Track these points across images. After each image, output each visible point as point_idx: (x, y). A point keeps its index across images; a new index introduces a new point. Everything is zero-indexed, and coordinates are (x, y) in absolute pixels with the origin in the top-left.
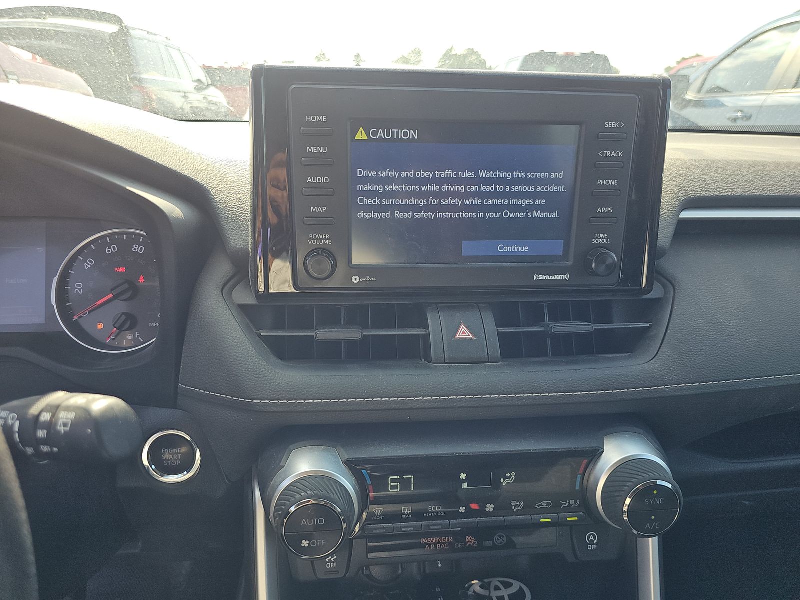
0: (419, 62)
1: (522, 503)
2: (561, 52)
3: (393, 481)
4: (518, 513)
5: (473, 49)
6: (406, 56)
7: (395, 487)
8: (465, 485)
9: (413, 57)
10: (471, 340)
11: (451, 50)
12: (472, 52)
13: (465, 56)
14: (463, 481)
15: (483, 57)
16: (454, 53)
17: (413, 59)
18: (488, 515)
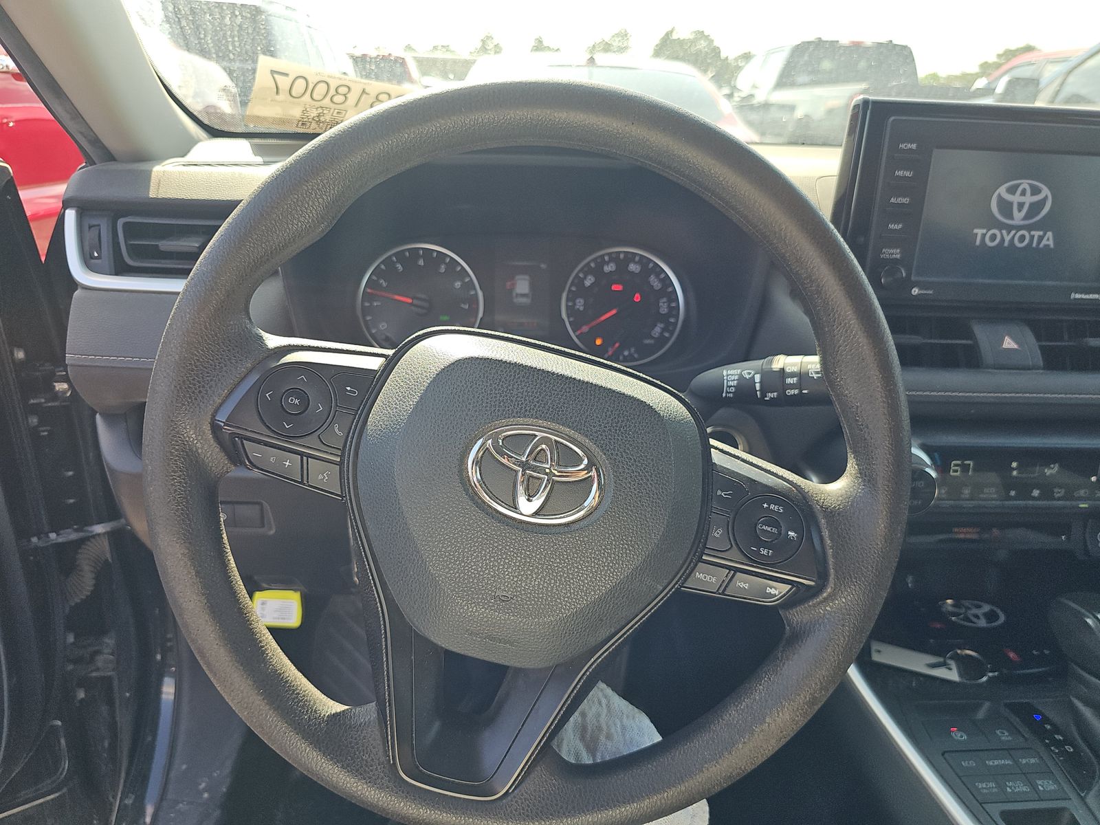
0: (626, 48)
1: (1063, 491)
2: (845, 40)
3: (956, 465)
4: (1059, 499)
5: (703, 32)
6: (607, 40)
7: (956, 471)
8: (1015, 473)
9: (617, 42)
10: (1017, 349)
11: (671, 32)
12: (701, 35)
13: (693, 42)
14: (1014, 469)
15: (716, 44)
16: (675, 36)
17: (615, 44)
18: (1034, 498)
